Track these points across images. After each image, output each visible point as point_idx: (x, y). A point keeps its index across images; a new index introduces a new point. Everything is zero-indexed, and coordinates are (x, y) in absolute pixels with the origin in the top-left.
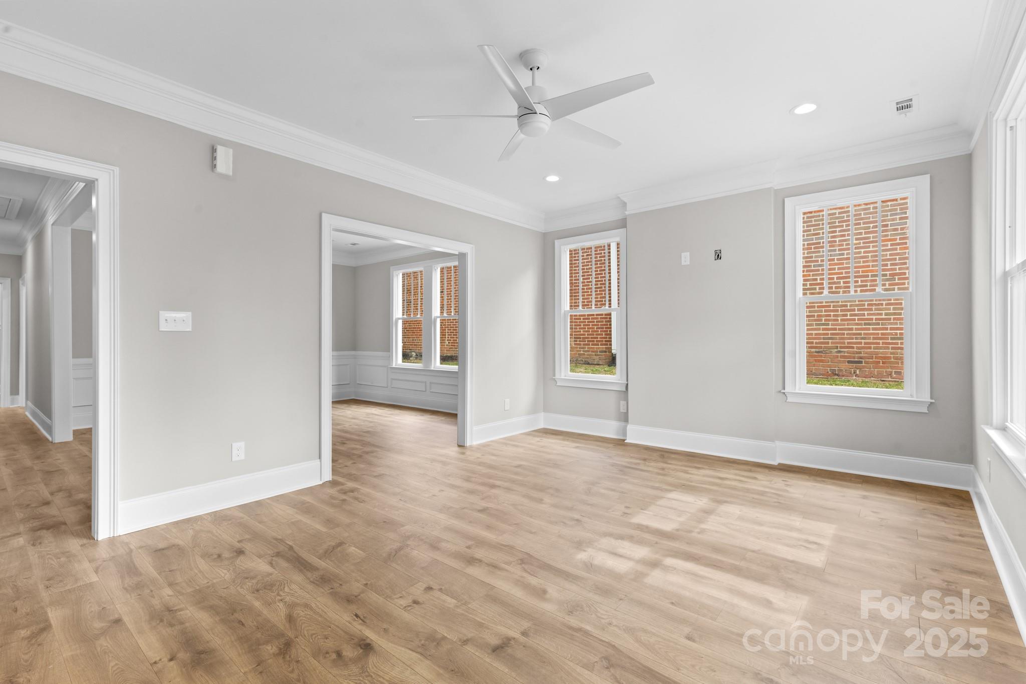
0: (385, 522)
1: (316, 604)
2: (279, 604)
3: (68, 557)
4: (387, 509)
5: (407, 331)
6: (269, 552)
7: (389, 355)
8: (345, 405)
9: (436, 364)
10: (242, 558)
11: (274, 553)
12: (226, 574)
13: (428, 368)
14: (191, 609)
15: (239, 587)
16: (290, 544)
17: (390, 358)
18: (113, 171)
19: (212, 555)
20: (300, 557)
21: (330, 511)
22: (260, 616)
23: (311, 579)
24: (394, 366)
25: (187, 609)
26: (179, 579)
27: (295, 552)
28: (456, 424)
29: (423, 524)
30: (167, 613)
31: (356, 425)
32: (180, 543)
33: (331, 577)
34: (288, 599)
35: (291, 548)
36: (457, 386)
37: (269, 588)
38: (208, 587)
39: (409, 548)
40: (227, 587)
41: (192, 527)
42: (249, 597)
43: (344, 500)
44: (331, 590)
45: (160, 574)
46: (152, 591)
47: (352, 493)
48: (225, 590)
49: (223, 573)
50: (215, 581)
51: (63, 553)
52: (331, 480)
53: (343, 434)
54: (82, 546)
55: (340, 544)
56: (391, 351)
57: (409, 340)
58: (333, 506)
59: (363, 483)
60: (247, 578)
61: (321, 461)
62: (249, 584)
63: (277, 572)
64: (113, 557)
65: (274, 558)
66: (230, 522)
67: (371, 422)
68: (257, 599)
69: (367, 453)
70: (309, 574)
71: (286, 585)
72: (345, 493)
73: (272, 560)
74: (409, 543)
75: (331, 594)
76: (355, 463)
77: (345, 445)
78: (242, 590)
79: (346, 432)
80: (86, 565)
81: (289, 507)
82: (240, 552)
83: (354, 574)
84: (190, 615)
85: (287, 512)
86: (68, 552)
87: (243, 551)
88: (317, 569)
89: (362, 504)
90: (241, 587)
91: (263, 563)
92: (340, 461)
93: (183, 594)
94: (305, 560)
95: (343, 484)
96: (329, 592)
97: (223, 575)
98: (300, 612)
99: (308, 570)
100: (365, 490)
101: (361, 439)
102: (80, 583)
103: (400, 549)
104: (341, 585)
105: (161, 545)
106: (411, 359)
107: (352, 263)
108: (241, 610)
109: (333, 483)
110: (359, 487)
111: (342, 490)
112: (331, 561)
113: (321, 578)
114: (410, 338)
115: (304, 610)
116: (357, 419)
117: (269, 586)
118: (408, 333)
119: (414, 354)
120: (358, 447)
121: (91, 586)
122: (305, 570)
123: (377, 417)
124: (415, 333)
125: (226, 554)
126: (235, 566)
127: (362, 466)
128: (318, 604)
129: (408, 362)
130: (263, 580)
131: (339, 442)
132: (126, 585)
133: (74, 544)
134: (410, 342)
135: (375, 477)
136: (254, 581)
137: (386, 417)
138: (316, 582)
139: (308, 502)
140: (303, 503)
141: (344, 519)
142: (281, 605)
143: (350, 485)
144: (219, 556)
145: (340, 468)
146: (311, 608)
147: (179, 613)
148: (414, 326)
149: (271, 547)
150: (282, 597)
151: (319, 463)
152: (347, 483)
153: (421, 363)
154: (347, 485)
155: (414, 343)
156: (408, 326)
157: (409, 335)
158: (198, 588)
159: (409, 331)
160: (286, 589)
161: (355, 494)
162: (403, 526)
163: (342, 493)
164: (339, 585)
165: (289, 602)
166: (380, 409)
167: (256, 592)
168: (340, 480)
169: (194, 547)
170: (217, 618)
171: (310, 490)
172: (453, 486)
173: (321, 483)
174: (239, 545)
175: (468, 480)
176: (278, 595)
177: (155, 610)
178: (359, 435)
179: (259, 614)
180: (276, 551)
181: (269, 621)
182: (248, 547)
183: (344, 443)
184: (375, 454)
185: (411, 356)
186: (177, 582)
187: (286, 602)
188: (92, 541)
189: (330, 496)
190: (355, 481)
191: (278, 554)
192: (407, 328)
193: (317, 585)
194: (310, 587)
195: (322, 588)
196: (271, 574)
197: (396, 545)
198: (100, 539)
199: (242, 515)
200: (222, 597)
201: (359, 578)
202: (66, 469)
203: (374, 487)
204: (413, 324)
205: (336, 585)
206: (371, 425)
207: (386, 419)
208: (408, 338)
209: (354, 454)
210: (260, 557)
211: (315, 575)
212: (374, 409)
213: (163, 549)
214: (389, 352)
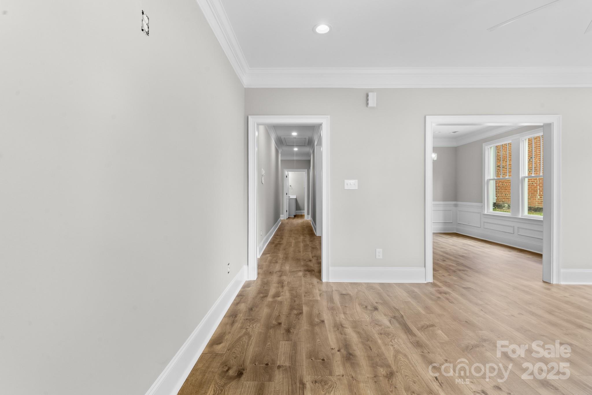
0: (466, 322)
1: (411, 357)
2: (390, 347)
3: (312, 286)
4: (469, 313)
5: (500, 188)
6: (390, 314)
7: (482, 205)
8: (449, 236)
9: (525, 213)
10: (376, 312)
11: (392, 316)
12: (367, 318)
13: (516, 216)
14: (350, 329)
15: (372, 328)
16: (402, 314)
17: (482, 207)
18: (328, 117)
19: (363, 305)
20: (406, 324)
21: (430, 303)
22: (380, 349)
23: (411, 341)
24: (486, 213)
25: (348, 329)
26: (348, 312)
27: (404, 320)
28: (541, 263)
29: (499, 334)
30: (341, 327)
31: (455, 250)
32: (351, 294)
33: (424, 345)
34: (396, 346)
35: (402, 317)
36: (542, 232)
37: (387, 335)
38: (359, 321)
39: (484, 349)
40: (367, 325)
41: (357, 288)
42: (376, 336)
43: (439, 298)
44: (422, 353)
45: (341, 306)
46: (337, 313)
47: (445, 295)
48: (366, 327)
49: (367, 317)
50: (362, 319)
51: (312, 283)
52: (432, 282)
53: (445, 255)
54: (317, 282)
55: (433, 326)
56: (483, 202)
57: (502, 195)
58: (431, 299)
59: (453, 290)
60: (377, 325)
61: (425, 269)
62: (378, 328)
63: (392, 327)
64: (326, 291)
65: (392, 319)
66: (374, 291)
67: (466, 250)
68: (380, 338)
69: (460, 270)
70: (410, 337)
71: (396, 337)
72: (440, 293)
73: (391, 319)
74: (484, 344)
75: (422, 355)
76: (450, 275)
77: (445, 262)
78: (374, 330)
79: (447, 254)
80: (317, 291)
81: (405, 292)
82: (376, 309)
83: (438, 350)
84: (349, 332)
85: (403, 294)
86: (313, 283)
87: (377, 309)
88: (415, 335)
89: (451, 304)
90: (374, 329)
91: (386, 319)
92: (440, 272)
93: (348, 320)
94: (409, 327)
95: (440, 287)
96: (420, 353)
97: (366, 318)
98: (400, 357)
99: (409, 334)
100: (454, 294)
101: (457, 260)
102: (314, 299)
103: (477, 346)
104: (429, 352)
105: (344, 292)
106: (504, 208)
107: (454, 144)
108: (372, 341)
109: (433, 285)
110: (451, 292)
111: (438, 290)
112: (425, 334)
113: (417, 343)
114: (503, 193)
115: (404, 357)
116: (456, 246)
117: (387, 334)
118: (501, 190)
119: (506, 205)
120: (453, 265)
121: (317, 301)
122: (408, 333)
123: (470, 247)
124: (507, 189)
125: (369, 307)
126: (372, 315)
127: (455, 278)
128: (413, 358)
129: (500, 211)
130: (385, 329)
131: (441, 259)
132: (328, 306)
133: (315, 280)
134: (503, 197)
135: (464, 288)
136: (380, 328)
137: (478, 248)
138: (413, 343)
139: (416, 292)
140: (413, 292)
141: (437, 310)
142: (392, 348)
143: (445, 289)
144: (366, 307)
145: (439, 276)
146: (408, 359)
147: (345, 329)
148: (507, 184)
149: (391, 311)
150: (393, 344)
151: (424, 270)
152: (443, 287)
153: (509, 212)
154: (443, 289)
155: (507, 197)
156: (501, 185)
157: (502, 191)
158: (355, 320)
159: (502, 188)
160: (396, 340)
161: (447, 296)
162: (481, 330)
163: (438, 293)
164: (427, 352)
165: (396, 349)
166: (474, 242)
167: (380, 334)
168: (438, 284)
169: (356, 298)
170: (360, 340)
171: (418, 285)
172: (533, 314)
173: (426, 282)
174: (376, 304)
175: (550, 313)
176: (391, 341)
177: (336, 323)
178: (456, 257)
179: (379, 348)
180: (394, 315)
181: (384, 354)
182: (380, 307)
183: (444, 261)
184: (465, 272)
185: (504, 207)
186: (347, 313)
187: (394, 348)
188: (321, 281)
189: (430, 292)
190: (448, 287)
191: (394, 317)
192: (500, 186)
193: (414, 346)
194: (410, 345)
195: (417, 349)
196: (389, 328)
197: (473, 342)
198: (323, 282)
199: (380, 289)
200: (364, 329)
201: (442, 353)
202: (318, 247)
203: (462, 295)
204: (505, 183)
205: (425, 351)
206: (466, 252)
207: (478, 249)
208: (501, 193)
209: (450, 269)
210: (385, 315)
211: (413, 339)
212: (470, 241)
213: (344, 294)
214: (482, 203)
